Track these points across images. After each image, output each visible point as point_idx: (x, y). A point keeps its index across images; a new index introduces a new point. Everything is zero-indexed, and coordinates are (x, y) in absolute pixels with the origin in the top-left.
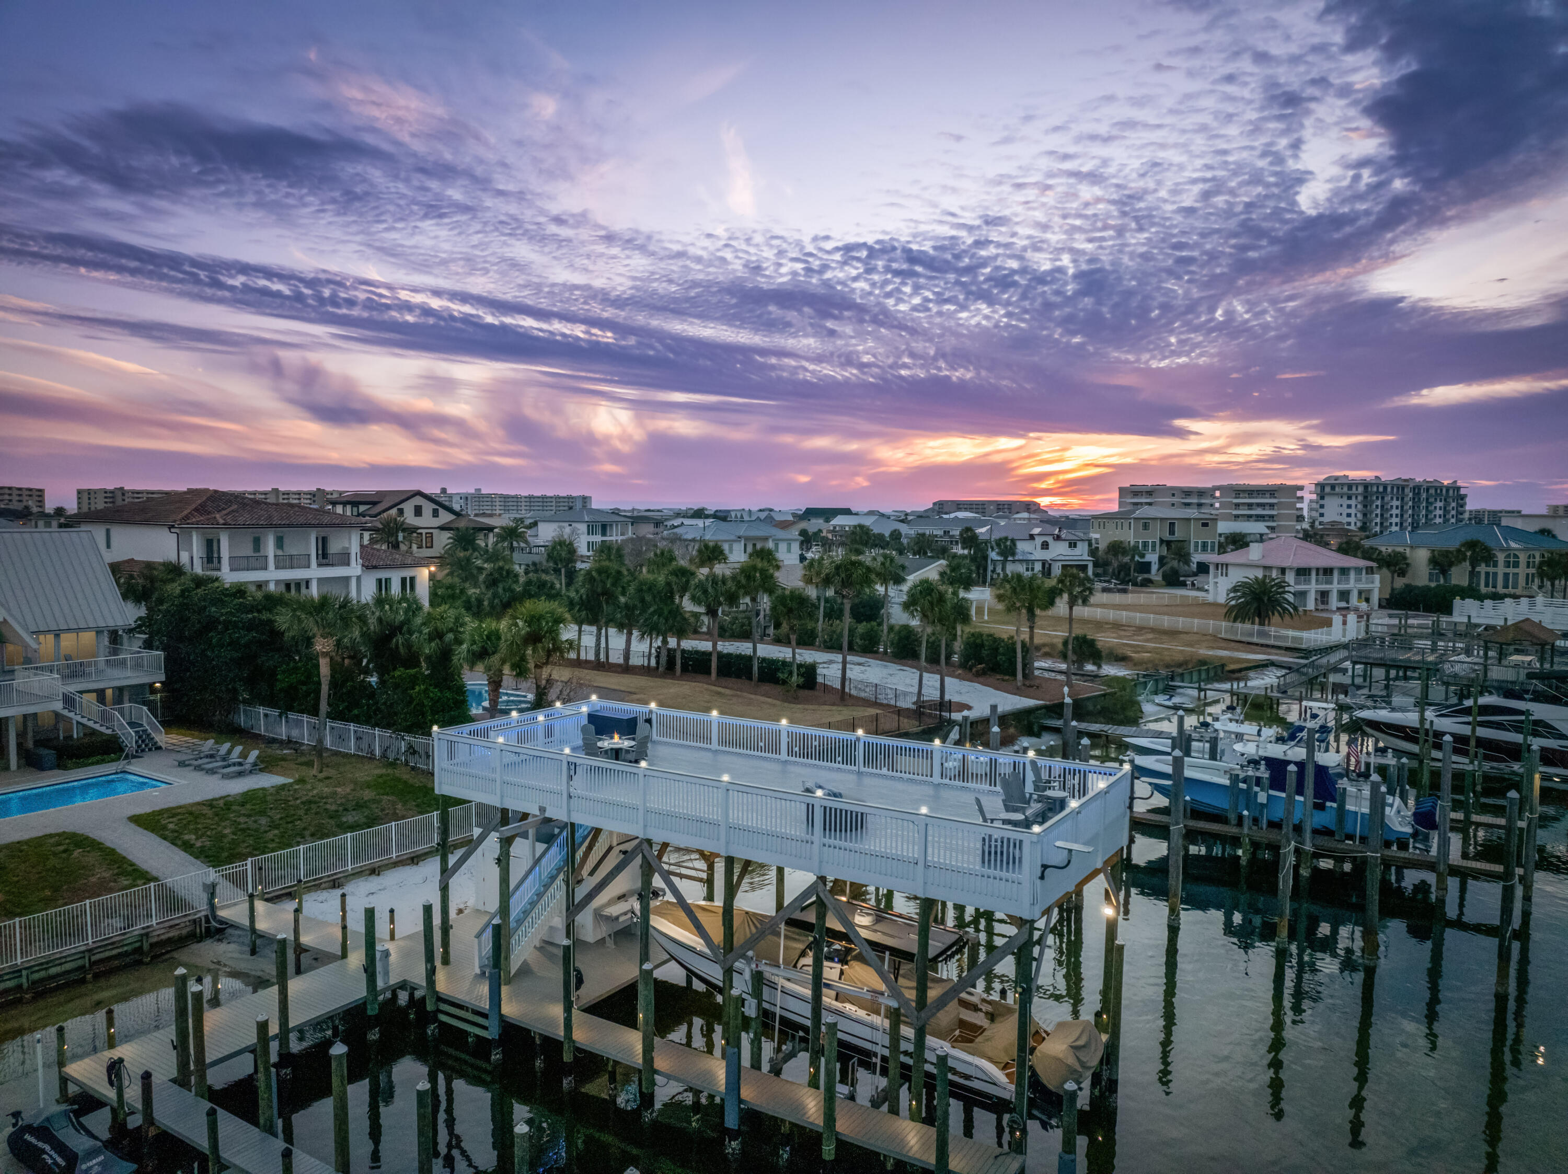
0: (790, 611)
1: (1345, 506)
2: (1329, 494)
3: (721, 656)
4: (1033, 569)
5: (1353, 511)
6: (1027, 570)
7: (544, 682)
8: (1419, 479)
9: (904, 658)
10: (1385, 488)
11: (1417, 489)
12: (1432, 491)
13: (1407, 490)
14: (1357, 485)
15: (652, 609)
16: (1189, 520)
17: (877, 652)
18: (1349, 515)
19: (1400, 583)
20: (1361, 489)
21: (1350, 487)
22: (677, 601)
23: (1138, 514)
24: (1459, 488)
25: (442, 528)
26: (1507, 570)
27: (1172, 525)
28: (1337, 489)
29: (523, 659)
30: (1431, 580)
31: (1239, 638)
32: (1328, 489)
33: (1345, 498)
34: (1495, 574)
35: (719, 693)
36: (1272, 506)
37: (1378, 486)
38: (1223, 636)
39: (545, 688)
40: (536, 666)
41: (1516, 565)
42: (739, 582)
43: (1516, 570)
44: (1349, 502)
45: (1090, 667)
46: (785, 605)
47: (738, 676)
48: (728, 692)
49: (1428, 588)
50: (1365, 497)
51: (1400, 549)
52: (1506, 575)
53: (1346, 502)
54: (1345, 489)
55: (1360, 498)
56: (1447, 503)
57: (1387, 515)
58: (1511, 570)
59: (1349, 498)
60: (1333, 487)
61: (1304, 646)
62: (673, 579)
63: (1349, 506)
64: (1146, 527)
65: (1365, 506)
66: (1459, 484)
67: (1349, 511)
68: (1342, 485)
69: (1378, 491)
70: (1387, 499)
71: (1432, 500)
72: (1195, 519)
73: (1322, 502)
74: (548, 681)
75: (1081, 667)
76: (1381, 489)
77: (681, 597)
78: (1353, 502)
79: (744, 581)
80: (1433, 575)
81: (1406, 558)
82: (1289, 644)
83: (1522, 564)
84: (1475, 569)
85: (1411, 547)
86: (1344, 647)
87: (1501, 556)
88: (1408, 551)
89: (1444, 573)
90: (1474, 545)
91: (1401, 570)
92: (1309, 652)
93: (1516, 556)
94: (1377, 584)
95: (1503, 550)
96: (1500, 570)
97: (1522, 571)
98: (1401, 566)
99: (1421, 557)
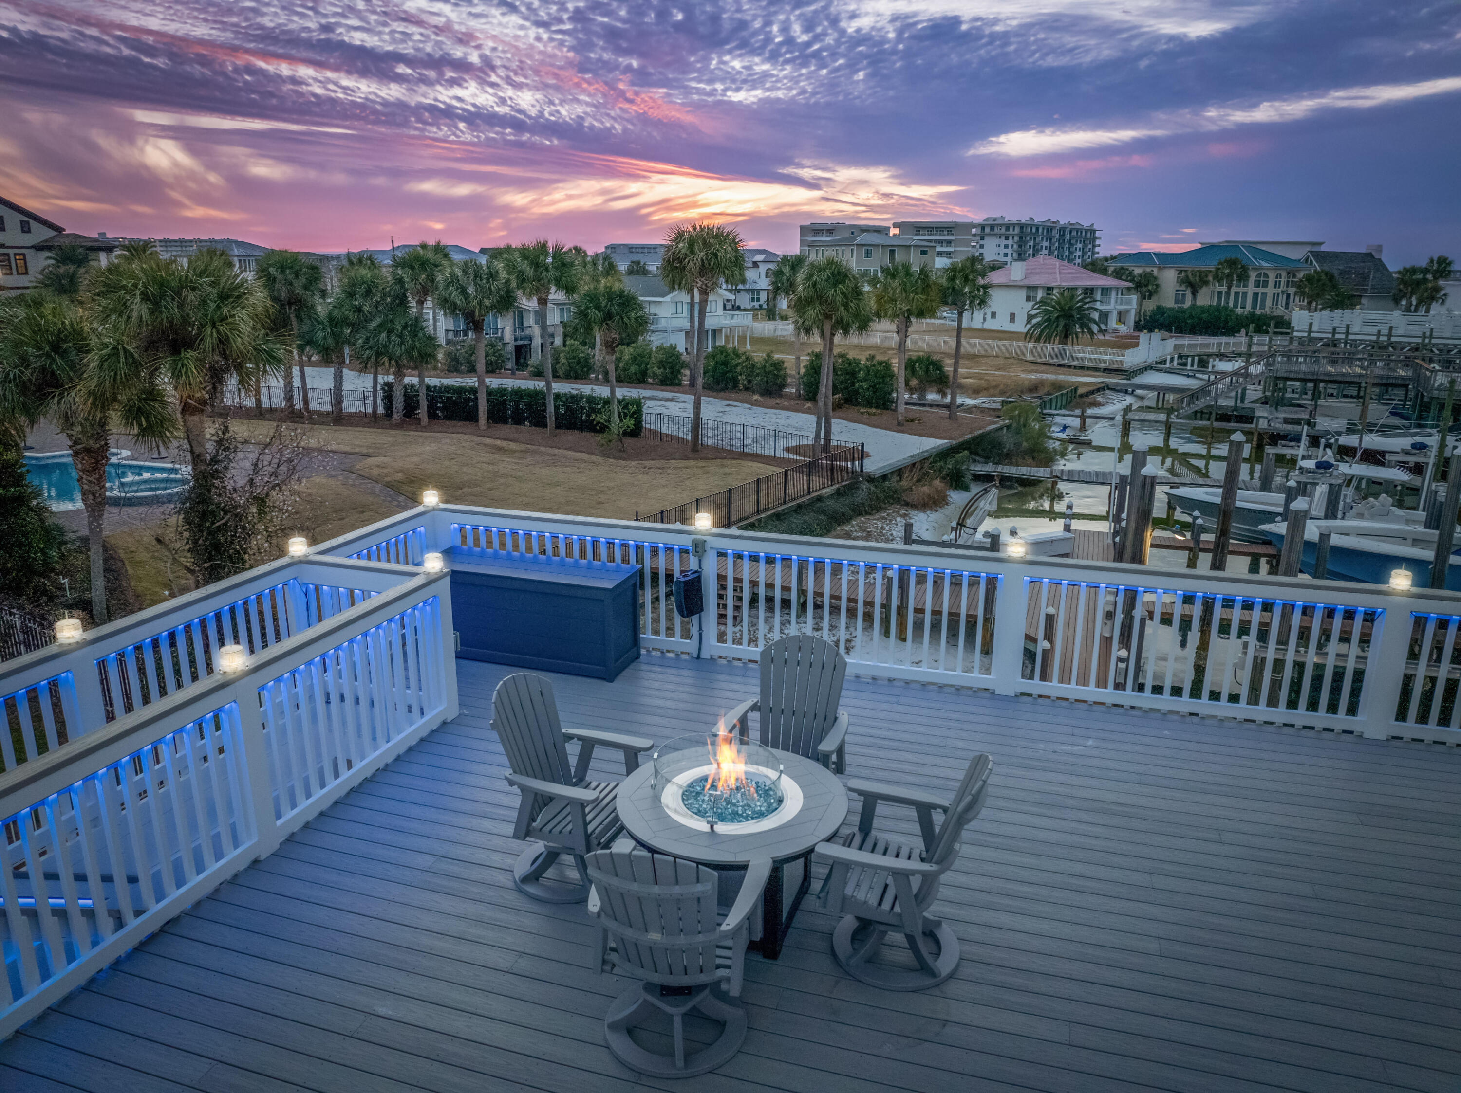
0: (609, 316)
1: (1002, 246)
2: (989, 235)
3: (490, 393)
4: (758, 300)
5: (1009, 251)
6: (753, 300)
7: (210, 447)
8: (1063, 222)
9: (724, 389)
10: (1037, 229)
11: (1062, 230)
12: (1074, 233)
13: (1054, 232)
14: (1014, 225)
15: (374, 324)
16: (909, 247)
17: (679, 385)
18: (1006, 255)
19: (1150, 305)
20: (1017, 230)
21: (1008, 227)
22: (414, 309)
23: (858, 240)
24: (1095, 231)
25: (38, 248)
26: (1257, 290)
27: (892, 252)
28: (996, 230)
29: (153, 395)
30: (1176, 302)
31: (1047, 360)
32: (987, 230)
33: (1003, 238)
34: (1245, 294)
35: (500, 449)
36: (949, 243)
37: (1032, 226)
38: (1028, 358)
39: (215, 460)
40: (186, 409)
41: (1265, 284)
42: (522, 273)
43: (1264, 290)
44: (1006, 242)
45: (932, 396)
46: (598, 308)
47: (518, 420)
48: (513, 446)
49: (1173, 309)
50: (1021, 238)
51: (1149, 270)
52: (1256, 295)
53: (1004, 242)
54: (1003, 230)
55: (1016, 238)
56: (1085, 245)
57: (1073, 249)
58: (1260, 290)
59: (1007, 238)
60: (992, 227)
61: (1125, 367)
62: (405, 274)
63: (1006, 247)
64: (868, 254)
65: (1020, 246)
66: (1095, 227)
67: (1006, 251)
68: (1001, 225)
69: (1031, 233)
70: (1038, 239)
71: (1073, 242)
72: (915, 246)
73: (982, 242)
74: (220, 442)
75: (922, 397)
76: (1034, 230)
77: (421, 303)
78: (1010, 242)
79: (529, 271)
80: (1179, 297)
81: (1156, 278)
82: (1107, 366)
83: (1271, 283)
84: (1229, 288)
85: (1160, 268)
86: (1151, 368)
87: (1253, 275)
88: (1155, 272)
89: (1194, 293)
90: (1232, 263)
91: (1149, 291)
92: (1129, 374)
93: (1266, 275)
94: (1134, 305)
95: (1255, 269)
96: (1251, 290)
97: (1270, 290)
98: (1150, 288)
99: (1169, 278)
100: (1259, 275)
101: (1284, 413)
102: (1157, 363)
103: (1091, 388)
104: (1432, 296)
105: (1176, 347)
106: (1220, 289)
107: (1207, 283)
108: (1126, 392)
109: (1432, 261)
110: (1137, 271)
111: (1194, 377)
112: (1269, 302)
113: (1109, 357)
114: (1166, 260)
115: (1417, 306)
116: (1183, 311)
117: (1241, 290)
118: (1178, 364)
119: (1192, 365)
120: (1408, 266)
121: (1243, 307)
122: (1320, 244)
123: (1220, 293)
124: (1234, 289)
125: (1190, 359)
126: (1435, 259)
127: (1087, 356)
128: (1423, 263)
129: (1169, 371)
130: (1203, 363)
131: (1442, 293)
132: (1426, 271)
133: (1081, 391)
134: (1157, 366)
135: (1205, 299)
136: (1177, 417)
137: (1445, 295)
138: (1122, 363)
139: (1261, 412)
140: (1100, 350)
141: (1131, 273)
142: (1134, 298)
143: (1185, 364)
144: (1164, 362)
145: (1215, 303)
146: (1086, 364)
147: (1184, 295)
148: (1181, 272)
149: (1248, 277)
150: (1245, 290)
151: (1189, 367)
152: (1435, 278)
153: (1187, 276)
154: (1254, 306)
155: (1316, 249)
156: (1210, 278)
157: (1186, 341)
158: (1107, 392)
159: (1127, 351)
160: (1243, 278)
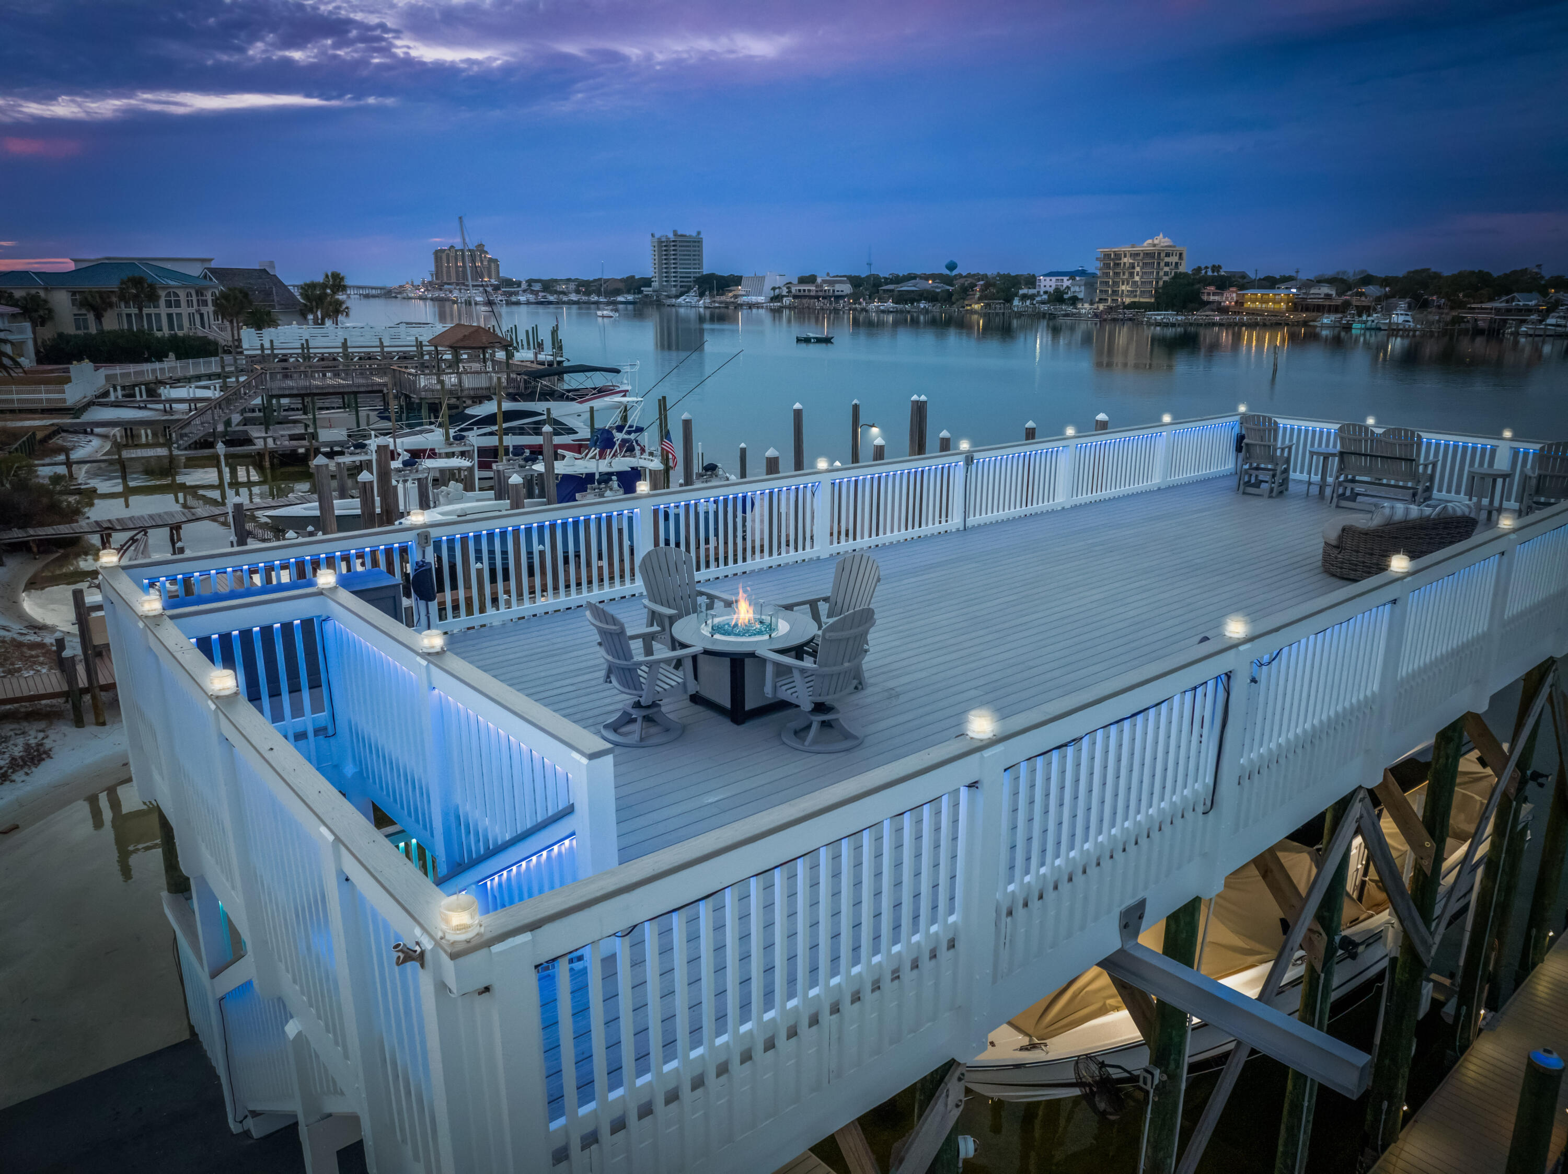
19: (47, 333)
26: (170, 310)
30: (78, 328)
34: (158, 316)
43: (178, 310)
49: (76, 336)
51: (33, 292)
52: (170, 316)
58: (174, 310)
61: (66, 405)
80: (80, 322)
81: (46, 301)
82: (45, 405)
83: (183, 303)
84: (141, 310)
85: (46, 289)
86: (94, 404)
87: (163, 294)
88: (42, 294)
89: (99, 317)
90: (138, 282)
91: (41, 317)
92: (76, 411)
93: (176, 295)
94: (29, 334)
95: (164, 288)
96: (163, 310)
97: (184, 310)
98: (41, 313)
99: (61, 300)
100: (168, 295)
101: (286, 431)
102: (97, 397)
103: (47, 432)
104: (336, 310)
105: (108, 378)
106: (128, 311)
107: (111, 305)
108: (85, 432)
109: (327, 276)
110: (18, 294)
111: (145, 408)
112: (186, 324)
113: (44, 396)
114: (53, 280)
115: (323, 319)
116: (88, 336)
117: (152, 311)
118: (123, 396)
119: (141, 396)
120: (308, 282)
121: (160, 329)
122: (210, 260)
123: (129, 316)
124: (146, 311)
125: (137, 389)
126: (330, 275)
127: (15, 397)
128: (320, 279)
129: (117, 405)
130: (152, 393)
131: (344, 306)
132: (324, 286)
133: (40, 435)
134: (100, 400)
135: (111, 323)
136: (178, 448)
137: (347, 308)
138: (64, 400)
139: (256, 432)
140: (33, 387)
141: (11, 295)
142: (27, 325)
143: (134, 396)
144: (106, 394)
145: (126, 327)
146: (16, 406)
147: (85, 320)
148: (74, 293)
149: (158, 297)
150: (157, 311)
151: (138, 398)
152: (334, 293)
153: (86, 298)
154: (171, 327)
155: (207, 265)
156: (114, 299)
157: (118, 370)
158: (63, 434)
159: (66, 386)
160: (153, 298)
